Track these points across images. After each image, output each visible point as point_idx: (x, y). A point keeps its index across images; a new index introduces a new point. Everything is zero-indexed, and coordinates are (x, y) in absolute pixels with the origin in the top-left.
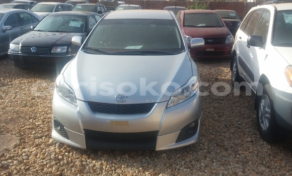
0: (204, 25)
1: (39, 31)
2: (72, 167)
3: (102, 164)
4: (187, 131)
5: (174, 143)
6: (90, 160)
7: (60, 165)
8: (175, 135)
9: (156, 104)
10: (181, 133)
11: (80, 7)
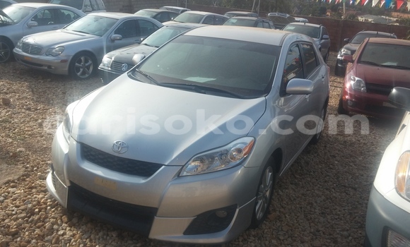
0: (395, 64)
1: (146, 44)
2: (39, 227)
3: (74, 236)
4: (207, 221)
5: (182, 235)
6: (66, 225)
7: (27, 221)
8: (186, 222)
9: (163, 167)
10: (194, 220)
11: (235, 21)
